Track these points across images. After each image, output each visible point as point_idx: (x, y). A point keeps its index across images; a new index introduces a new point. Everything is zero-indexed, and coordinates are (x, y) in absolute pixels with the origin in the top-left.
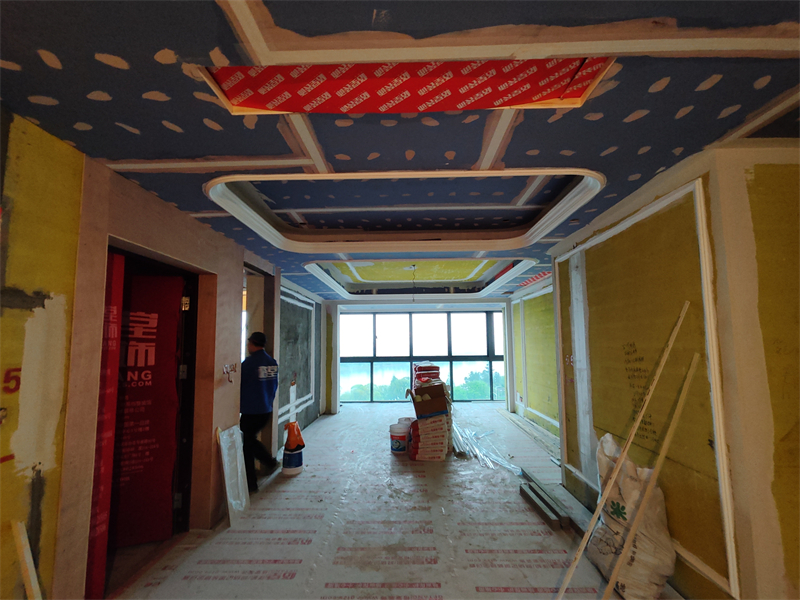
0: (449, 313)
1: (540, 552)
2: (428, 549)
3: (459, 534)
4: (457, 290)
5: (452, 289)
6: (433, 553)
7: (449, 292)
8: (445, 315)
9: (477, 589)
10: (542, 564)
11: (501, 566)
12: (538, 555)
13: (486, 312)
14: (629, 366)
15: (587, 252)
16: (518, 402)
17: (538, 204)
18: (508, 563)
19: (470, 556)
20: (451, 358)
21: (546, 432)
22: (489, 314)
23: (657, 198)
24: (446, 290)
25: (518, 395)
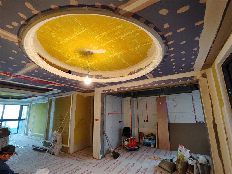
4: (12, 98)
5: (10, 98)
14: (60, 119)
15: (56, 98)
20: (2, 120)
24: (8, 98)
25: (29, 130)
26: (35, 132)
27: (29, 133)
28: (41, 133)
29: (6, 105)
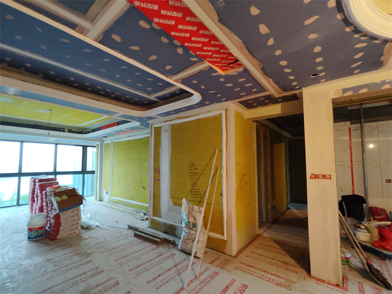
0: (57, 144)
1: (160, 255)
2: (109, 280)
3: (120, 265)
4: (70, 131)
5: (66, 130)
6: (113, 281)
7: (64, 131)
8: (54, 145)
9: (148, 282)
10: (164, 259)
11: (150, 268)
12: (160, 257)
13: (83, 146)
14: (191, 171)
15: (172, 125)
16: (104, 195)
17: (159, 99)
18: (152, 266)
19: (133, 271)
20: (55, 173)
21: (124, 207)
22: (85, 148)
23: (208, 112)
24: (62, 130)
25: (105, 191)
26: (118, 197)
27: (106, 197)
28: (131, 199)
29: (58, 146)
